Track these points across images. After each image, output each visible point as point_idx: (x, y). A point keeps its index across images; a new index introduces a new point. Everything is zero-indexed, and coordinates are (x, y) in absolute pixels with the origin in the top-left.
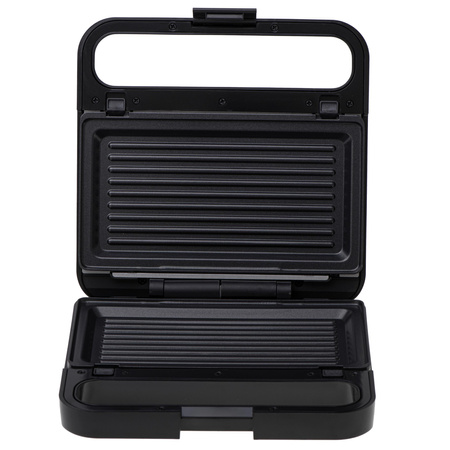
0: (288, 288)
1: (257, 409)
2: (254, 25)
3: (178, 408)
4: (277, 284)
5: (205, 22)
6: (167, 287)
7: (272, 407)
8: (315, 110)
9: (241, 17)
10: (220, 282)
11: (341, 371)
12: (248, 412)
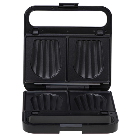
0: (88, 87)
1: (83, 124)
2: (77, 8)
3: (59, 124)
4: (84, 86)
5: (63, 7)
6: (51, 87)
7: (88, 124)
8: (96, 33)
9: (74, 5)
10: (67, 85)
11: (107, 112)
12: (80, 125)
